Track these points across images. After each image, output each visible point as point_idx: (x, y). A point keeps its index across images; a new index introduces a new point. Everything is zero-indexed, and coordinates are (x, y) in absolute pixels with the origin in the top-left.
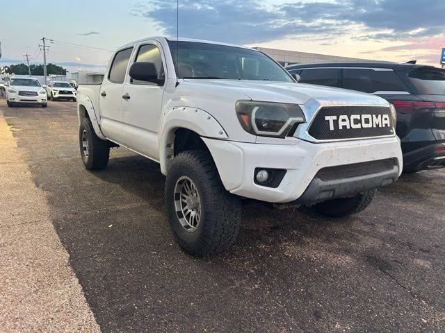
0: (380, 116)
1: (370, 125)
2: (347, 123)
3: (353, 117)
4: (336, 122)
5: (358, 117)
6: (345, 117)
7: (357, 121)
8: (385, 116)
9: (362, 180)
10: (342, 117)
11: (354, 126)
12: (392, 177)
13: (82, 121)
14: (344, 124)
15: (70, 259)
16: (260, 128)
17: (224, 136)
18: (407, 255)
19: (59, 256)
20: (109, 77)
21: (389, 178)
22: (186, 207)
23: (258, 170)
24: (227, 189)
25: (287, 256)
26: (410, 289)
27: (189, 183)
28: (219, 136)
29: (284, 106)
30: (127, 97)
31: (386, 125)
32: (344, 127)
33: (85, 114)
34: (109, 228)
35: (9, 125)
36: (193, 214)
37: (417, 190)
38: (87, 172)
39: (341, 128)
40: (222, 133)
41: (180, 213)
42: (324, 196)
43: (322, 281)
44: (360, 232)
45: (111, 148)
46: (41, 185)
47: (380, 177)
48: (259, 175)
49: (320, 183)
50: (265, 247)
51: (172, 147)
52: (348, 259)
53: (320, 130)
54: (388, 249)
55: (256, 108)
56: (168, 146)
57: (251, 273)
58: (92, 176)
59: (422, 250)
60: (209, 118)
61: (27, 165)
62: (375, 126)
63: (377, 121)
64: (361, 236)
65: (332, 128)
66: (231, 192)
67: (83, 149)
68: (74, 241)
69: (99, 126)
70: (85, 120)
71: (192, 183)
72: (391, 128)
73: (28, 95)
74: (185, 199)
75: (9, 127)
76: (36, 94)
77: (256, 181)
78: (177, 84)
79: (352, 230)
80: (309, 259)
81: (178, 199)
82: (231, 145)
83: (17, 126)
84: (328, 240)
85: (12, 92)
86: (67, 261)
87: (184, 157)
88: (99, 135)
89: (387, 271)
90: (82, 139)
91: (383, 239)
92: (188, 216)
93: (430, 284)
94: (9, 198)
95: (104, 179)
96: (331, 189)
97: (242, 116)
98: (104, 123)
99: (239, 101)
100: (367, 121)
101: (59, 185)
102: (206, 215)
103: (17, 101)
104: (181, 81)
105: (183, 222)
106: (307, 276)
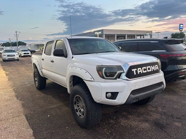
0: (154, 66)
1: (150, 70)
2: (141, 71)
3: (143, 68)
4: (136, 71)
5: (145, 68)
6: (140, 69)
7: (145, 70)
8: (156, 66)
9: (150, 93)
10: (139, 69)
11: (144, 72)
12: (162, 90)
13: (34, 69)
14: (140, 71)
15: (33, 133)
16: (107, 76)
17: (92, 80)
18: (171, 121)
19: (28, 132)
20: (45, 52)
21: (160, 90)
22: (79, 107)
23: (107, 93)
24: (95, 101)
25: (122, 125)
26: (173, 137)
27: (80, 98)
28: (91, 80)
29: (115, 67)
30: (53, 62)
31: (157, 69)
32: (140, 73)
33: (35, 67)
34: (48, 117)
35: (4, 70)
36: (82, 110)
37: (174, 89)
38: (38, 91)
39: (139, 73)
40: (91, 79)
41: (77, 110)
42: (135, 101)
43: (137, 136)
44: (151, 111)
45: (47, 80)
46: (19, 98)
47: (157, 90)
48: (108, 95)
49: (133, 96)
50: (113, 122)
51: (72, 82)
52: (147, 124)
53: (130, 75)
54: (163, 119)
55: (104, 69)
56: (70, 82)
57: (107, 134)
58: (40, 92)
59: (177, 118)
60: (86, 72)
61: (13, 89)
62: (152, 70)
63: (153, 68)
64: (152, 113)
65: (135, 74)
66: (97, 102)
67: (35, 81)
68: (34, 124)
69: (42, 72)
70: (36, 69)
71: (81, 98)
72: (159, 70)
73: (11, 56)
74: (78, 104)
75: (4, 71)
76: (14, 56)
77: (107, 97)
78: (73, 57)
79: (148, 111)
80: (131, 126)
81: (75, 104)
82: (95, 83)
83: (7, 71)
84: (138, 116)
85: (4, 55)
86: (32, 134)
87: (77, 87)
88: (42, 75)
89: (164, 129)
90: (35, 77)
91: (161, 114)
92: (80, 111)
93: (181, 134)
94: (6, 105)
95: (45, 93)
96: (137, 98)
97: (99, 72)
98: (44, 71)
99: (97, 66)
100: (149, 69)
101: (27, 98)
102: (87, 112)
103: (6, 59)
104: (74, 56)
105: (78, 113)
106: (131, 134)
